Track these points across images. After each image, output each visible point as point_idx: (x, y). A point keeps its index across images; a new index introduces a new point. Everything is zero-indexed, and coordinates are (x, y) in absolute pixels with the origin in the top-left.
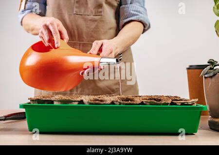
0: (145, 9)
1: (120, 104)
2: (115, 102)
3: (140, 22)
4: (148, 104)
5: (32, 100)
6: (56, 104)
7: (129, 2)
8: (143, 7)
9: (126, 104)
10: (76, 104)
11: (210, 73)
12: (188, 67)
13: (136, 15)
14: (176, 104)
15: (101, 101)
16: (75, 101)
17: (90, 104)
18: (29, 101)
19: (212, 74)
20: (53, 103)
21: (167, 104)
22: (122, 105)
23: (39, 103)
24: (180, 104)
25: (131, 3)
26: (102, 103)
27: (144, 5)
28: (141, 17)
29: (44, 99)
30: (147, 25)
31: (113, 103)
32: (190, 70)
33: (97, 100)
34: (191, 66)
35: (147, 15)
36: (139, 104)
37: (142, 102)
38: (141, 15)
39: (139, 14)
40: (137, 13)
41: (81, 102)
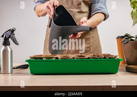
0: (106, 6)
1: (77, 59)
2: (74, 58)
3: (103, 13)
4: (92, 58)
5: (32, 58)
6: (44, 59)
7: (97, 2)
8: (105, 5)
9: (80, 59)
10: (54, 59)
11: (126, 41)
12: (117, 37)
13: (100, 10)
14: (106, 58)
15: (68, 57)
16: (54, 58)
17: (62, 59)
18: (30, 58)
19: (126, 42)
20: (42, 59)
21: (102, 58)
22: (78, 59)
23: (35, 59)
24: (108, 58)
25: (97, 3)
26: (68, 58)
27: (105, 4)
28: (103, 11)
29: (38, 57)
30: (106, 15)
31: (73, 58)
32: (118, 39)
33: (65, 57)
34: (118, 37)
35: (107, 9)
36: (87, 58)
37: (89, 57)
38: (103, 9)
39: (102, 9)
40: (100, 8)
41: (57, 58)
